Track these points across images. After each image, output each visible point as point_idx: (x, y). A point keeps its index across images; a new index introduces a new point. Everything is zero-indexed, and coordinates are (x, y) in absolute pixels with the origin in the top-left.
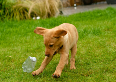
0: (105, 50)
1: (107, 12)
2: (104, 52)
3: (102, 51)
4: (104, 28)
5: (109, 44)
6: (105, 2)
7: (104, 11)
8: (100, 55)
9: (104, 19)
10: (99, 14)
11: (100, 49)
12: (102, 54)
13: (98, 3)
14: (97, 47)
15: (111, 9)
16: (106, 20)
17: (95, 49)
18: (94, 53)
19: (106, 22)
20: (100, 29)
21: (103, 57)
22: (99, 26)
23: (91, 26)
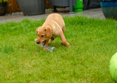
0: (17, 72)
1: (23, 25)
2: (16, 75)
3: (13, 73)
4: (17, 45)
5: (22, 64)
6: (22, 13)
7: (20, 24)
8: (11, 78)
9: (19, 34)
10: (13, 28)
11: (12, 70)
12: (13, 77)
13: (13, 14)
14: (8, 68)
15: (28, 22)
16: (20, 35)
17: (5, 71)
18: (5, 76)
19: (21, 37)
20: (13, 47)
21: (14, 81)
22: (12, 42)
23: (3, 42)
